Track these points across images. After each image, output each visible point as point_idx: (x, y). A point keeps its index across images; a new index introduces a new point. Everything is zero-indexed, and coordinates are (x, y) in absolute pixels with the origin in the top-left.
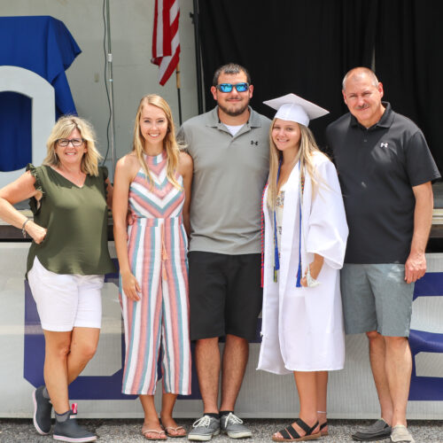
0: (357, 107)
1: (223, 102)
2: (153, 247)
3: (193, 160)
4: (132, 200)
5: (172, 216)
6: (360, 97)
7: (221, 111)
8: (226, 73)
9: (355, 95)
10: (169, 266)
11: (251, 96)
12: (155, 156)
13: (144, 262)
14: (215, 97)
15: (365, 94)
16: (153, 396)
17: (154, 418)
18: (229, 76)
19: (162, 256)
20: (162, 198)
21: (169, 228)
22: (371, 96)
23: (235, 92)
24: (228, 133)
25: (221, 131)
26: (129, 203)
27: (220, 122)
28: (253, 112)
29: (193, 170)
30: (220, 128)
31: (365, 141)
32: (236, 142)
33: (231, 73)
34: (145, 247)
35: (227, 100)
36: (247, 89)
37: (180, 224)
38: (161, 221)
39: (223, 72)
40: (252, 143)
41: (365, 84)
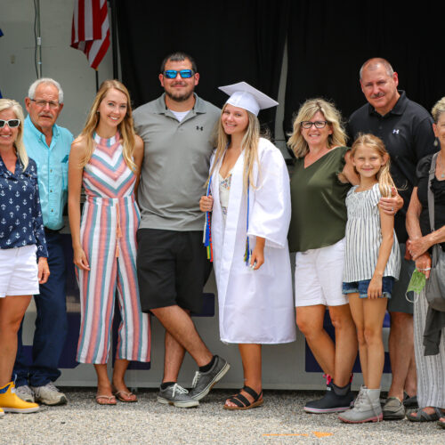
0: (373, 96)
1: (169, 88)
2: (109, 225)
3: (144, 143)
4: (86, 180)
5: (125, 196)
6: (375, 85)
7: (167, 98)
8: (172, 60)
9: (371, 84)
10: (124, 242)
11: (196, 83)
12: (108, 138)
13: (100, 239)
14: (162, 85)
15: (380, 83)
16: (106, 364)
17: (106, 384)
18: (174, 63)
19: (117, 234)
20: (115, 179)
21: (123, 207)
22: (386, 85)
23: (179, 77)
24: (175, 120)
25: (168, 117)
26: (83, 182)
27: (166, 108)
28: (199, 99)
29: (144, 153)
30: (167, 114)
31: (381, 128)
32: (182, 127)
33: (176, 60)
34: (101, 225)
35: (172, 86)
36: (191, 76)
37: (133, 202)
38: (115, 201)
39: (169, 60)
40: (198, 128)
41: (380, 73)
